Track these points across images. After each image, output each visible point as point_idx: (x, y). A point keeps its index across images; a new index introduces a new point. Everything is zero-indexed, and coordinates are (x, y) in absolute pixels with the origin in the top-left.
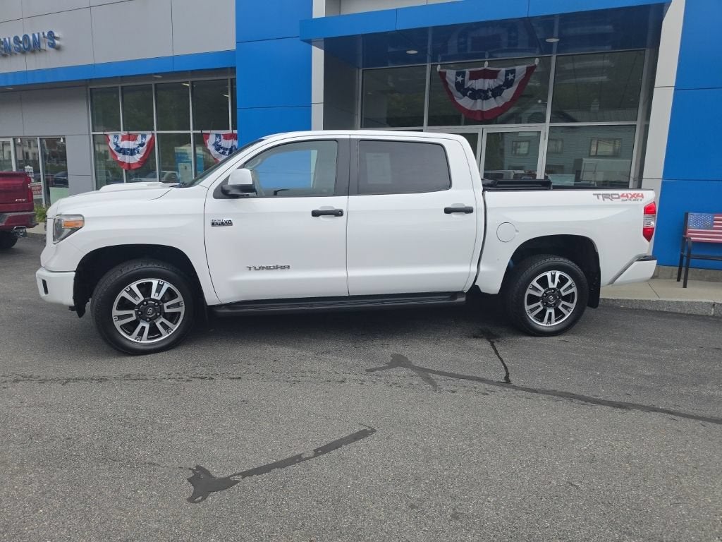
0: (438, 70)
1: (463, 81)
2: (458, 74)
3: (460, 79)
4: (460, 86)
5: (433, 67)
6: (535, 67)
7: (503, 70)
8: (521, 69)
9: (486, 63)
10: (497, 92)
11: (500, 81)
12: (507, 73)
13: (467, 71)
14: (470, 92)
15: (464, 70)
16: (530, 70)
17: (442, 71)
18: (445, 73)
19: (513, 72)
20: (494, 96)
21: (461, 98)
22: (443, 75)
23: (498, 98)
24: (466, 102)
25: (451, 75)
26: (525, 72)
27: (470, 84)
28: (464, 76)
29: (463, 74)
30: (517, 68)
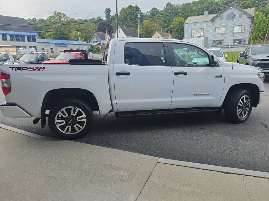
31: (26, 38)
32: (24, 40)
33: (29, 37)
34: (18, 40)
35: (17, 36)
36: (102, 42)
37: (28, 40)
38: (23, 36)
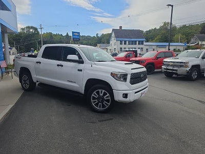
31: (137, 43)
32: (136, 44)
33: (139, 42)
34: (132, 44)
35: (132, 41)
36: (200, 43)
37: (139, 44)
38: (136, 41)
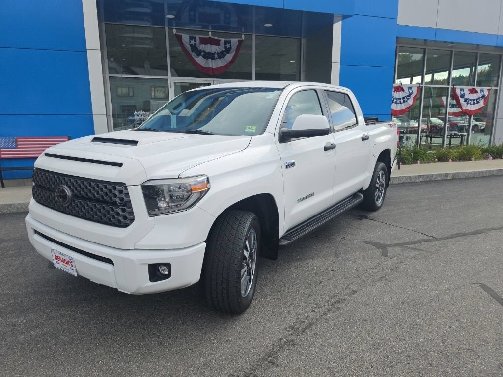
0: (175, 33)
1: (195, 44)
2: (191, 38)
3: (193, 42)
4: (194, 48)
5: (171, 30)
6: (242, 40)
7: (223, 40)
8: (234, 41)
9: (210, 33)
10: (221, 55)
11: (222, 47)
12: (226, 42)
13: (198, 37)
14: (203, 53)
15: (195, 36)
16: (240, 42)
17: (177, 34)
18: (181, 36)
19: (229, 42)
20: (220, 58)
21: (197, 58)
22: (179, 38)
23: (222, 59)
24: (200, 60)
25: (185, 38)
26: (237, 44)
27: (202, 47)
28: (195, 41)
29: (195, 40)
30: (232, 40)
